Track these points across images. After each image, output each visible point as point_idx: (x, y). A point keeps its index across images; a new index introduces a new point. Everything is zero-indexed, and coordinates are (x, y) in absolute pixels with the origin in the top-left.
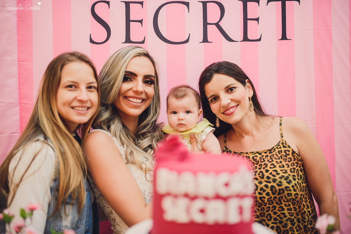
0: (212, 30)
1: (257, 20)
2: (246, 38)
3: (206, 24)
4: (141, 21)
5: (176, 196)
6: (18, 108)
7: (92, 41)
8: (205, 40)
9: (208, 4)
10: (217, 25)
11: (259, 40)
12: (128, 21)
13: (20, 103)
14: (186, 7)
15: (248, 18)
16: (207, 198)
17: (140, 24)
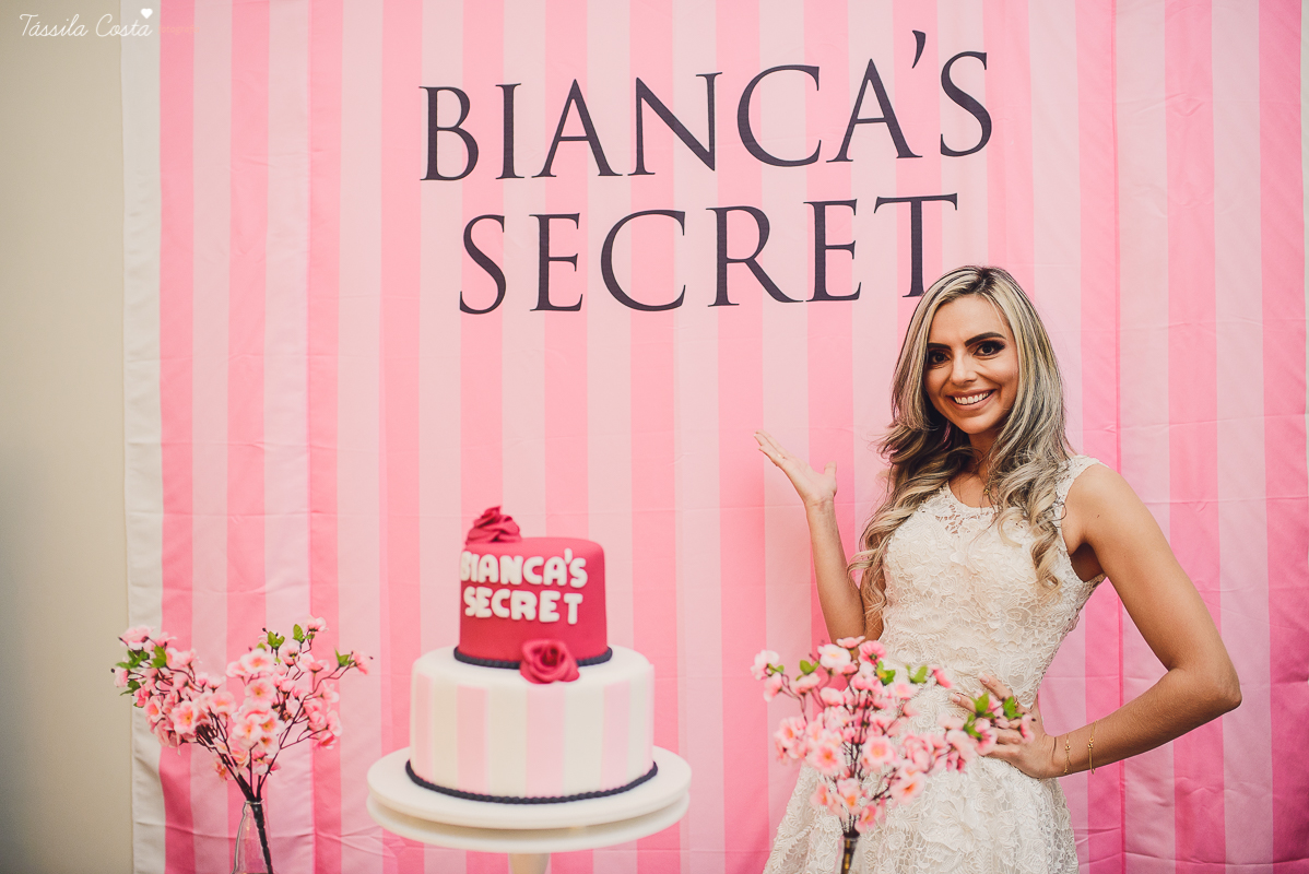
0: (738, 275)
1: (851, 247)
2: (821, 294)
3: (723, 261)
4: (573, 260)
5: (476, 585)
6: (304, 459)
7: (464, 308)
8: (722, 299)
9: (728, 213)
10: (751, 263)
11: (855, 296)
12: (545, 259)
13: (311, 446)
14: (676, 222)
15: (827, 244)
16: (511, 587)
17: (571, 264)
